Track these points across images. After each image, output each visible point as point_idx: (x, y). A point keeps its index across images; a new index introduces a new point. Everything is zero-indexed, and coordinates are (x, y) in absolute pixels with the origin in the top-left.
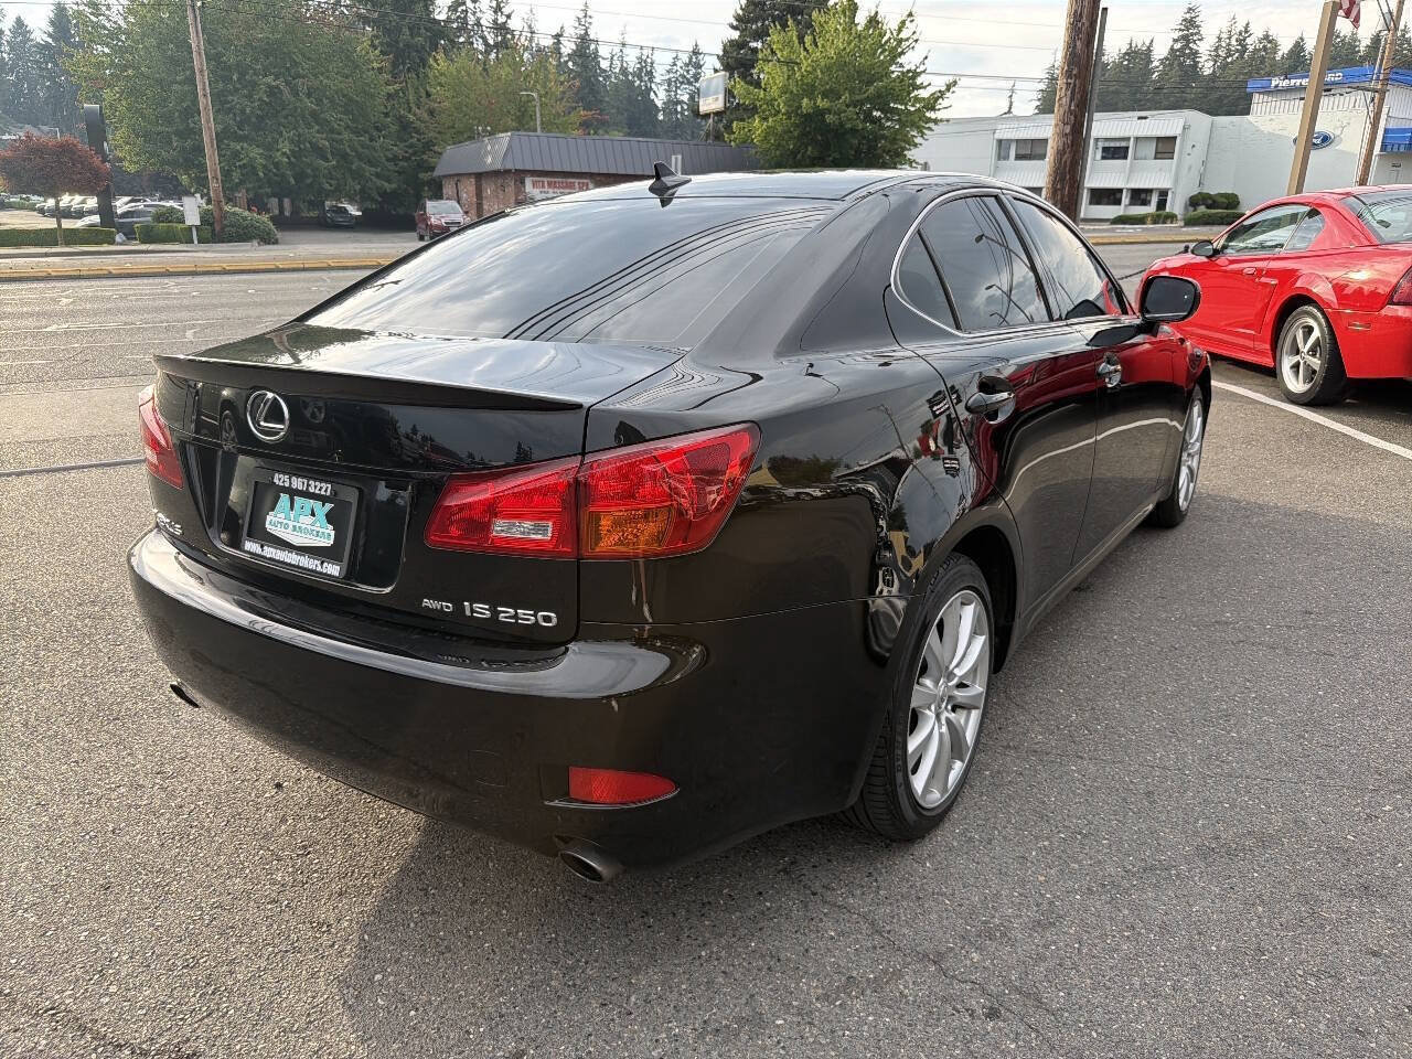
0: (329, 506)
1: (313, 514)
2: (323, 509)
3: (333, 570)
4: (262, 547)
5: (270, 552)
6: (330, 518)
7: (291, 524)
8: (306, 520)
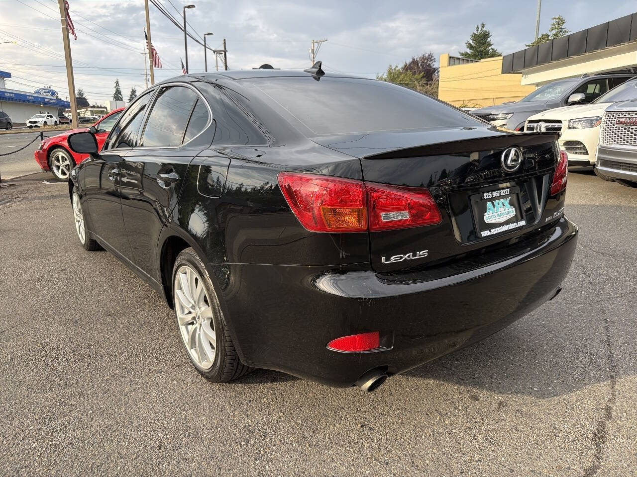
0: (509, 199)
1: (504, 205)
2: (506, 201)
3: (523, 223)
4: (490, 231)
5: (494, 231)
6: (511, 204)
7: (496, 214)
8: (502, 209)
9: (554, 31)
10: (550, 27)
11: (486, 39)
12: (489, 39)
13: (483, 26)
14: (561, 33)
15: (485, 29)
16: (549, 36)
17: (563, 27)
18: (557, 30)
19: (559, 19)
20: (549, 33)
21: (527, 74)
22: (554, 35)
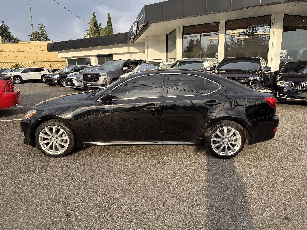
9: (41, 31)
10: (38, 28)
11: (6, 29)
12: (8, 30)
13: (3, 22)
14: (44, 32)
15: (4, 24)
16: (39, 32)
17: (44, 29)
18: (42, 30)
19: (42, 25)
20: (38, 31)
21: (61, 53)
22: (41, 32)
